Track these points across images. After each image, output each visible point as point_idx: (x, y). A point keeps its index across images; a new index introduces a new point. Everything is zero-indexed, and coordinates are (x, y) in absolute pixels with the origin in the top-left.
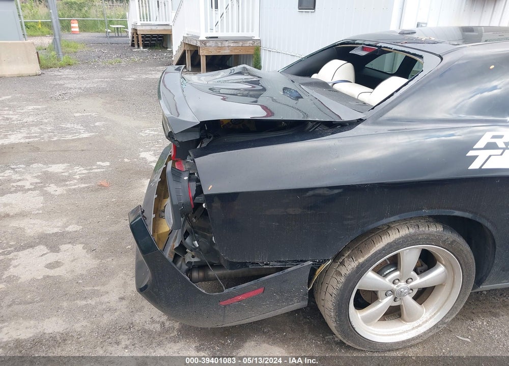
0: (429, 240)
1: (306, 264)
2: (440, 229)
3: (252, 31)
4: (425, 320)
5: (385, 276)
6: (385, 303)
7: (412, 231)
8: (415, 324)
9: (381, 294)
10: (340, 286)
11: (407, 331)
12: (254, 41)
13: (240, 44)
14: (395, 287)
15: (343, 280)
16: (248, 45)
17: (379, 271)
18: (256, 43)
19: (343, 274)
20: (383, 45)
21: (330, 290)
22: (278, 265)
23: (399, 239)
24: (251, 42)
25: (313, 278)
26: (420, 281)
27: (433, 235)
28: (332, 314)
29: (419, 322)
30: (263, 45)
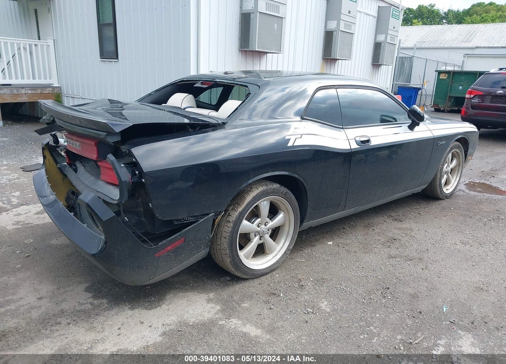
0: (273, 192)
1: (210, 215)
2: (278, 185)
3: (50, 79)
4: (278, 250)
5: (253, 223)
6: (255, 241)
7: (264, 188)
8: (273, 254)
9: (252, 235)
10: (230, 229)
11: (270, 260)
12: (54, 88)
13: (39, 91)
14: (259, 229)
15: (232, 225)
16: (47, 92)
17: (249, 220)
18: (55, 90)
19: (231, 221)
20: (218, 80)
21: (224, 234)
22: (192, 219)
23: (259, 193)
24: (50, 89)
25: (214, 227)
26: (272, 224)
27: (276, 189)
28: (227, 251)
29: (275, 252)
30: (65, 91)
